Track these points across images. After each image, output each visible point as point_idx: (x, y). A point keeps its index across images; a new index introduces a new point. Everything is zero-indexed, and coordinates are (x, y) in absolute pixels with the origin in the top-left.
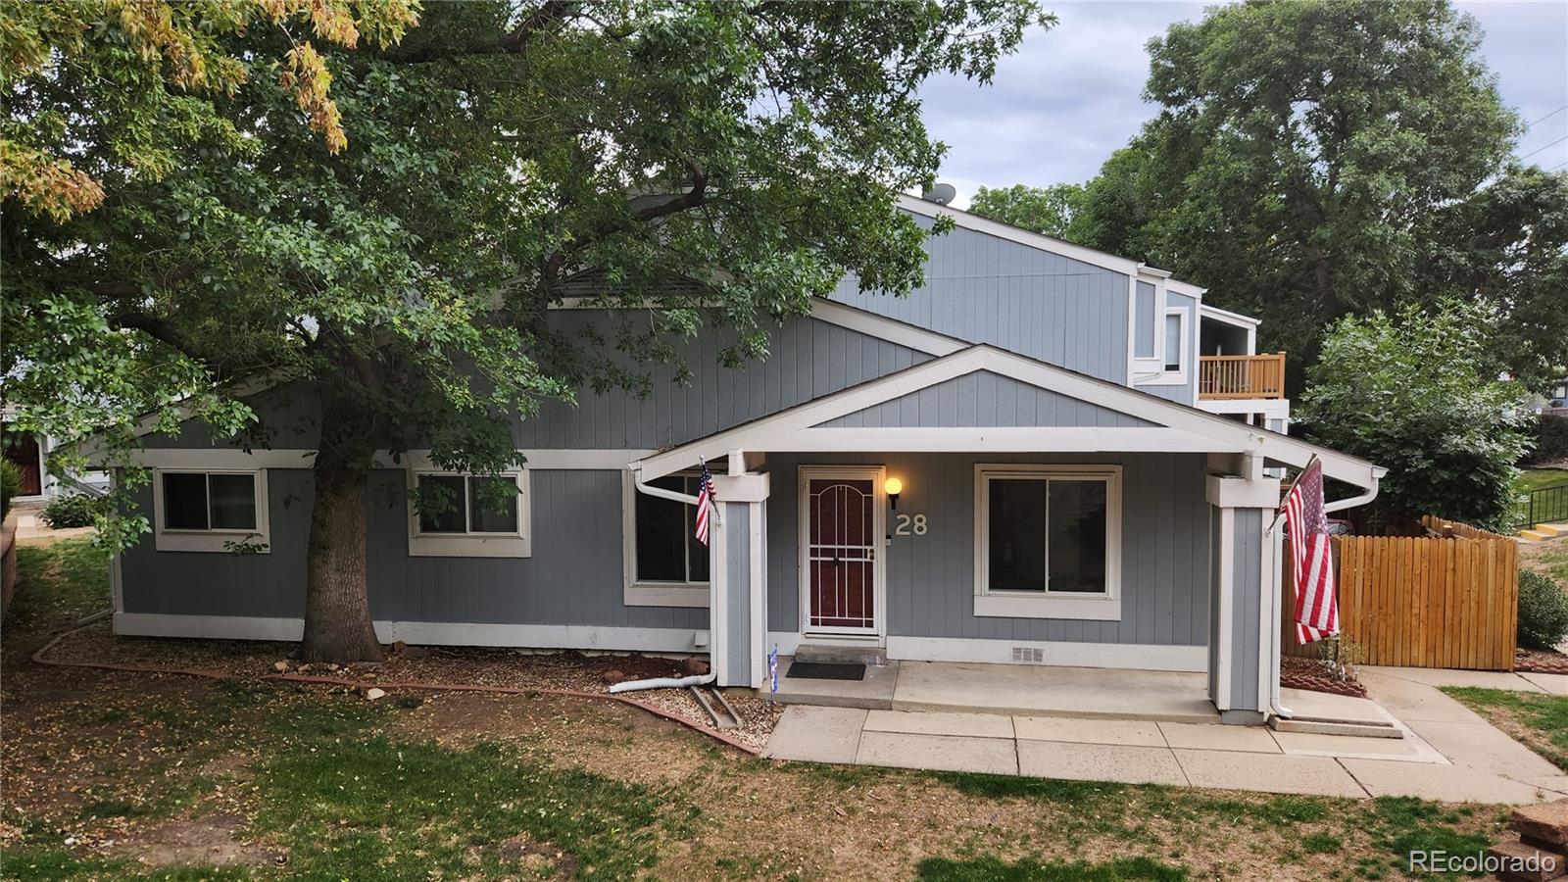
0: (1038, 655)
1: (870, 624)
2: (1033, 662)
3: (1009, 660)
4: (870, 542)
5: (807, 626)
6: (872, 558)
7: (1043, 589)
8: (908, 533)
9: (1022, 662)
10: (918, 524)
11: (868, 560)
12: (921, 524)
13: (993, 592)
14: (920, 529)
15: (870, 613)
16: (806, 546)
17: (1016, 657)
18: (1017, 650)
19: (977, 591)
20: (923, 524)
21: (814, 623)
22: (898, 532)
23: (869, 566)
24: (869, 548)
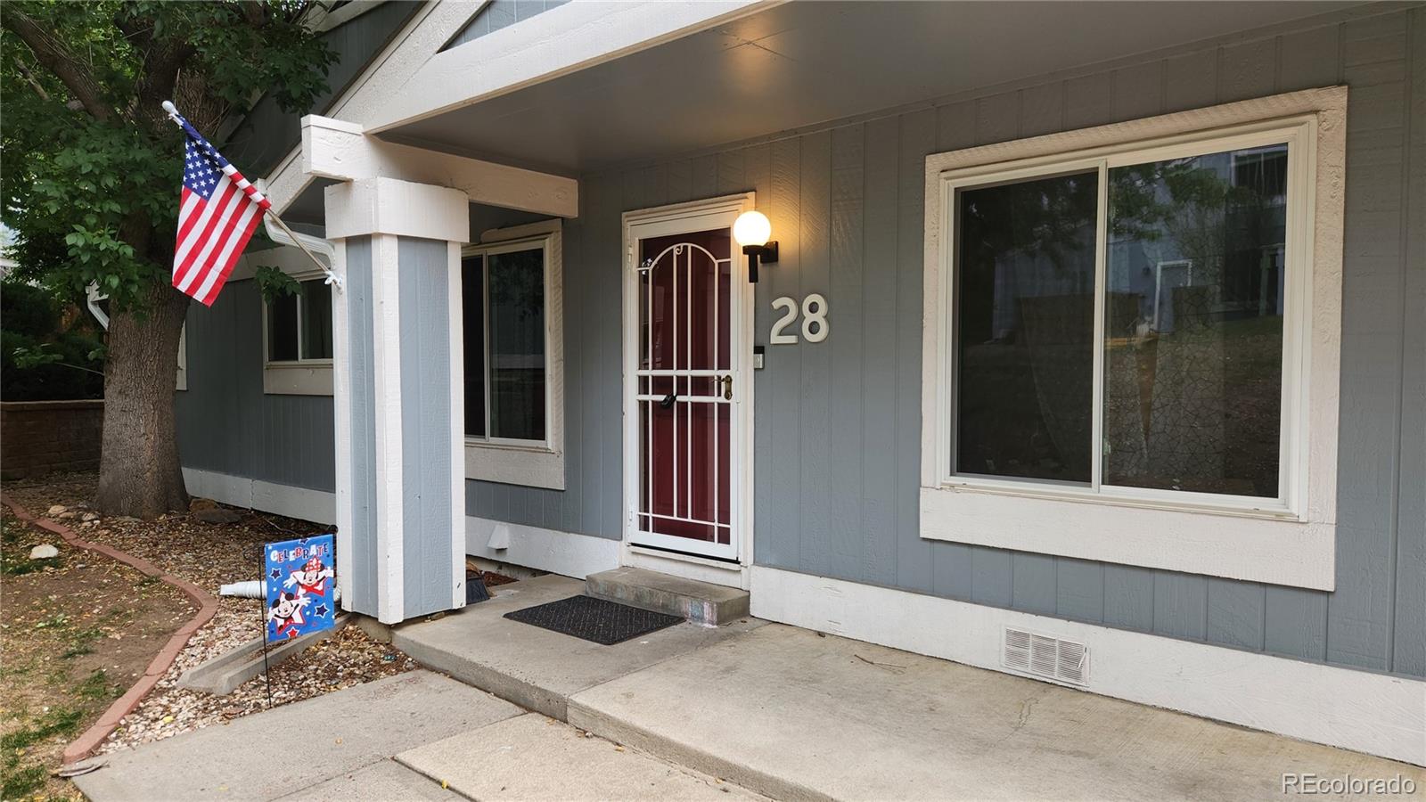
0: (1071, 657)
1: (725, 537)
2: (1056, 677)
3: (996, 659)
4: (725, 363)
5: (633, 531)
6: (728, 396)
7: (1085, 478)
8: (792, 339)
9: (1029, 670)
10: (809, 318)
11: (722, 399)
12: (816, 315)
13: (960, 480)
14: (814, 328)
15: (725, 516)
16: (632, 372)
17: (1013, 656)
18: (1019, 639)
19: (926, 479)
20: (819, 317)
21: (644, 526)
22: (775, 339)
23: (725, 410)
24: (723, 373)
